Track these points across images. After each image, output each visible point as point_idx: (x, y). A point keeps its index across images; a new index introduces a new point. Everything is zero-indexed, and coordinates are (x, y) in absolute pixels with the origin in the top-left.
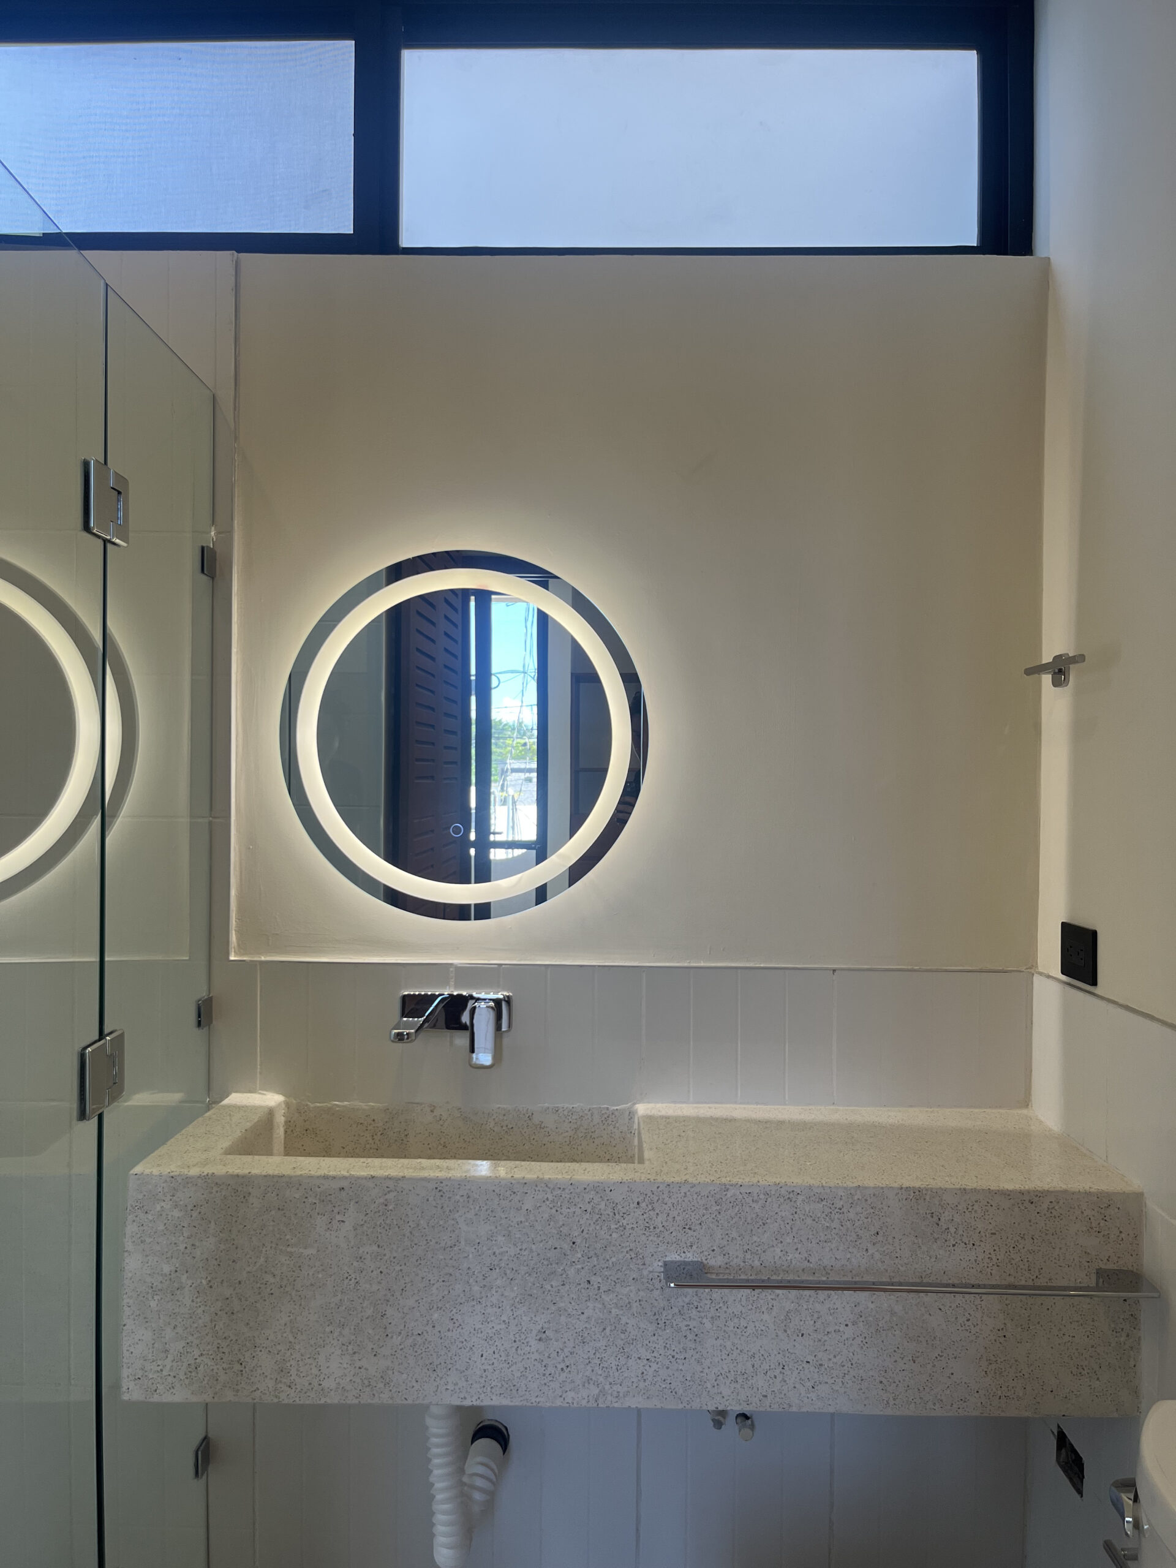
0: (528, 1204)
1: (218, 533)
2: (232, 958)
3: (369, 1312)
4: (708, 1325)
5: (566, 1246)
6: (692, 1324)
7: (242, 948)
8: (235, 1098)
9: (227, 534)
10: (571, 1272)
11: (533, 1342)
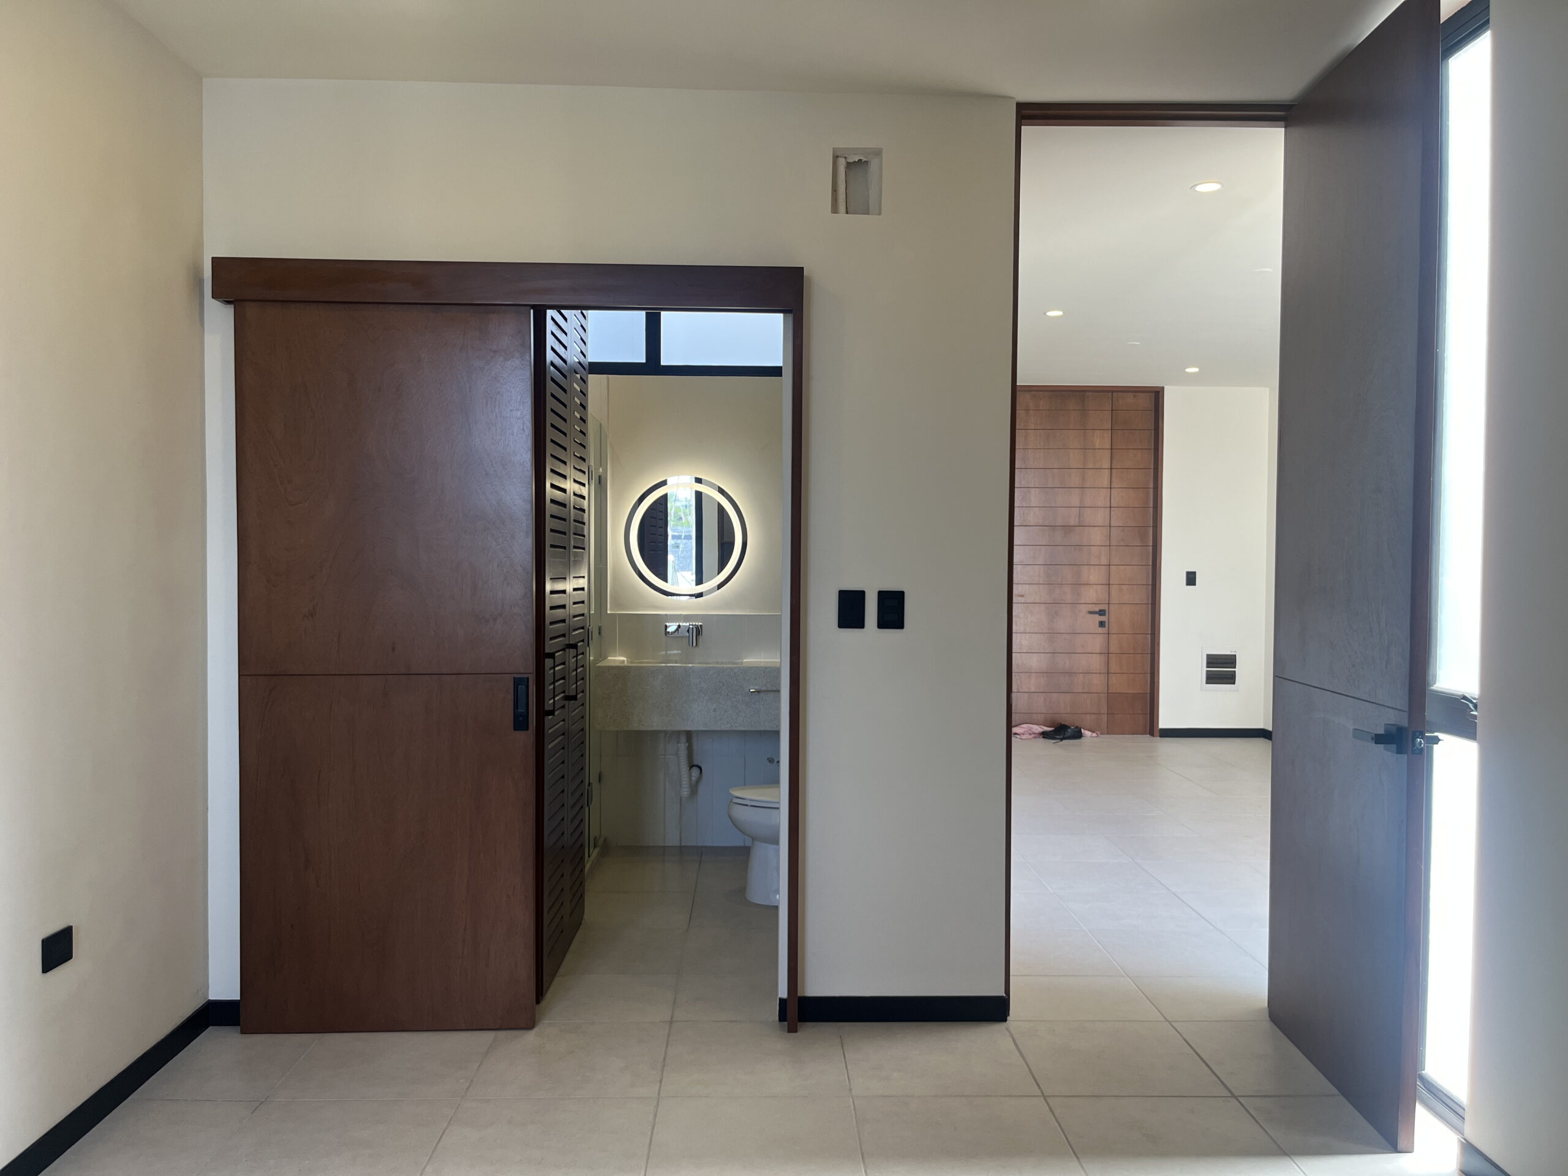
0: (711, 673)
1: (602, 470)
2: (608, 612)
3: (666, 704)
4: (761, 707)
5: (721, 685)
6: (757, 706)
7: (611, 610)
8: (609, 658)
9: (605, 470)
10: (723, 692)
11: (712, 712)
